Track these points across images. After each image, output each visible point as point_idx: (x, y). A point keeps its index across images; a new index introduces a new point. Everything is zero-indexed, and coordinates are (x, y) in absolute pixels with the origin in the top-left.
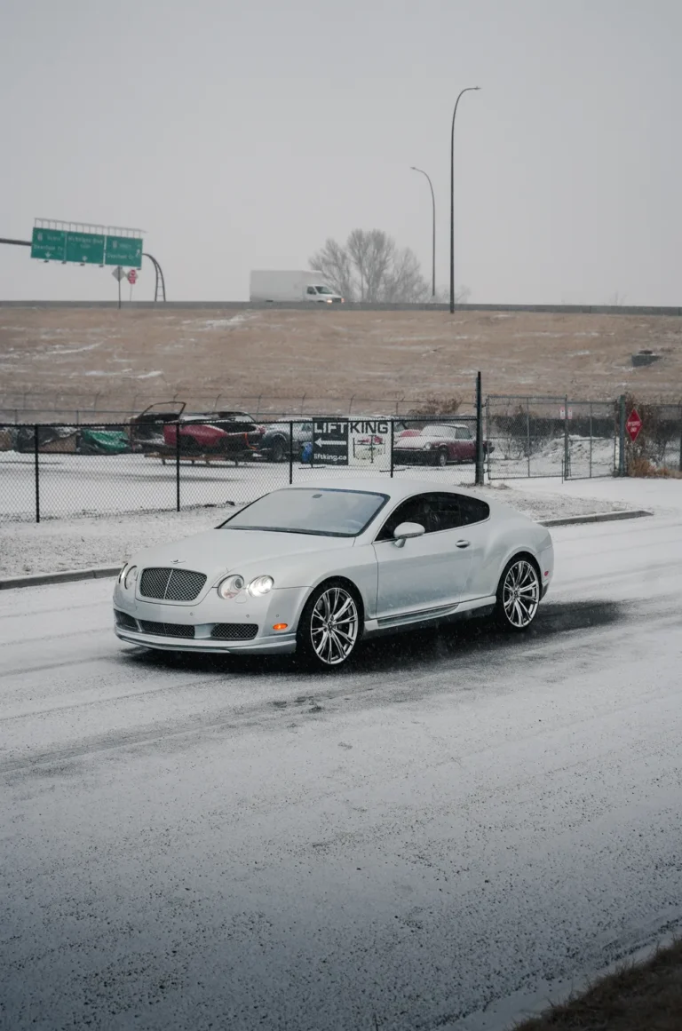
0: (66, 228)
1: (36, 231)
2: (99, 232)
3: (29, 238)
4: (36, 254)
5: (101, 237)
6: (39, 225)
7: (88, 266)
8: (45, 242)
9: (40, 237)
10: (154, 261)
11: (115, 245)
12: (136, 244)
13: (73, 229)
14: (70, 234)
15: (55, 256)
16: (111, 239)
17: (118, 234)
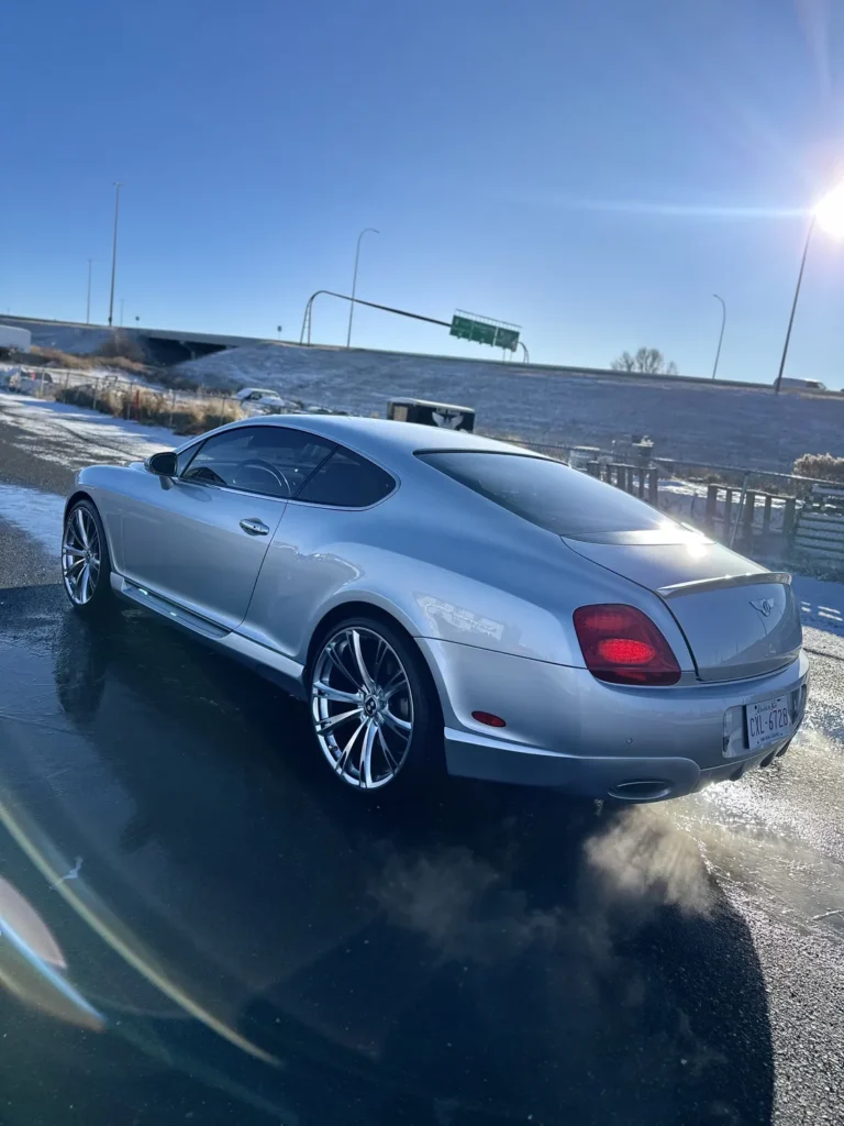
0: (474, 318)
1: (455, 318)
2: (494, 324)
3: (450, 322)
4: (453, 333)
5: (494, 328)
6: (458, 314)
7: (484, 345)
8: (459, 325)
9: (457, 322)
10: (525, 348)
11: (502, 334)
12: (515, 335)
13: (479, 320)
14: (476, 323)
15: (465, 336)
16: (501, 330)
17: (505, 327)
